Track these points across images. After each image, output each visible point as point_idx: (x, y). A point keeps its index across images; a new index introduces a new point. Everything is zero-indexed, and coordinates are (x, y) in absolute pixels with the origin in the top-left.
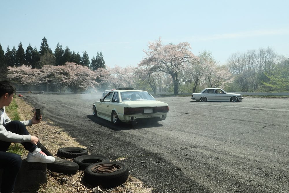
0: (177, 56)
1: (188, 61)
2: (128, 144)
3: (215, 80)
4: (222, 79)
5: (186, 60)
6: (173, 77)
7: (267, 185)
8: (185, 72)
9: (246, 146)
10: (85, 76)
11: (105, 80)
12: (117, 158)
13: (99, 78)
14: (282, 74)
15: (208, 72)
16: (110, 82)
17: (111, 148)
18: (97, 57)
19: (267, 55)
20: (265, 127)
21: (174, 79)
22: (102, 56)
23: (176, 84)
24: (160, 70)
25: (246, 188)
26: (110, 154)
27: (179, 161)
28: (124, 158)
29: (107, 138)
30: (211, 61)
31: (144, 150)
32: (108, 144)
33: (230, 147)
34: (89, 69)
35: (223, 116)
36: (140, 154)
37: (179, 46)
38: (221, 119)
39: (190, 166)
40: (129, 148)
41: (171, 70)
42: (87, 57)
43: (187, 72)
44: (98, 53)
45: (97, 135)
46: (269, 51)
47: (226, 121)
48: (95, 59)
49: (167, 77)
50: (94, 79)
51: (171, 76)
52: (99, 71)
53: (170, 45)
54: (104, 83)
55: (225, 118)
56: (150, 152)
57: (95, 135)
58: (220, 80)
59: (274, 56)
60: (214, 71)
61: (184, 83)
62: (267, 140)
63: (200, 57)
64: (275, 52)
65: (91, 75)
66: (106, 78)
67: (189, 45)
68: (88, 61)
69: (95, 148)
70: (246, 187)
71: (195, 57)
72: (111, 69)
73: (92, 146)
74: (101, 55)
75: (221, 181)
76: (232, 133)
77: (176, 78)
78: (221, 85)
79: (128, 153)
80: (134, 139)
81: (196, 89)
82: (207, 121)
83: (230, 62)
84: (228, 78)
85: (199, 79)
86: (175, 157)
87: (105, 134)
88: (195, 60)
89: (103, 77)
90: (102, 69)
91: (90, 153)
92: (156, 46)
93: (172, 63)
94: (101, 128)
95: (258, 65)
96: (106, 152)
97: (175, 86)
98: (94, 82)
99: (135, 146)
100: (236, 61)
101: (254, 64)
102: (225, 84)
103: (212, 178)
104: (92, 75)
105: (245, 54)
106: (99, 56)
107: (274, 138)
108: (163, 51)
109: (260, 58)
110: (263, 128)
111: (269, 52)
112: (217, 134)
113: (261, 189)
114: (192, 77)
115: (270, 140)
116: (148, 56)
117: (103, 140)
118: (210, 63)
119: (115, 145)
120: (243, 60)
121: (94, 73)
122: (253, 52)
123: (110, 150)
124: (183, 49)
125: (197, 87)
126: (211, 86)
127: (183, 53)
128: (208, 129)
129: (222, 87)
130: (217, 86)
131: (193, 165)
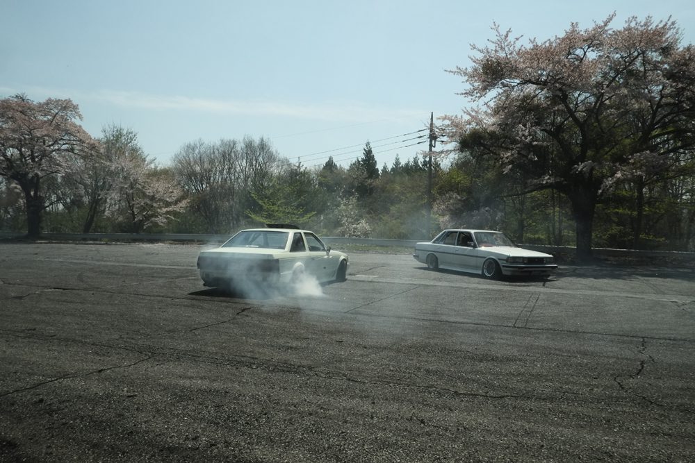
0: (38, 133)
1: (72, 150)
3: (142, 204)
4: (160, 200)
5: (64, 147)
6: (26, 189)
7: (227, 439)
8: (62, 177)
14: (285, 198)
15: (126, 184)
19: (260, 154)
20: (243, 310)
21: (28, 194)
23: (35, 207)
25: (183, 457)
27: (15, 421)
30: (135, 155)
33: (160, 365)
35: (155, 290)
37: (45, 106)
38: (148, 298)
41: (18, 170)
43: (68, 179)
46: (263, 146)
47: (159, 302)
49: (8, 188)
51: (19, 187)
53: (16, 100)
55: (159, 296)
58: (155, 205)
59: (271, 158)
60: (140, 180)
61: (61, 206)
62: (242, 339)
63: (105, 143)
64: (273, 149)
67: (75, 108)
70: (184, 454)
71: (92, 142)
75: (127, 453)
76: (169, 331)
77: (35, 194)
78: (157, 216)
81: (93, 225)
82: (112, 305)
83: (181, 163)
84: (174, 199)
85: (101, 199)
88: (91, 150)
93: (23, 150)
95: (242, 174)
97: (31, 215)
100: (195, 163)
101: (232, 171)
102: (168, 213)
103: (105, 450)
105: (215, 147)
107: (256, 335)
109: (245, 161)
110: (238, 314)
111: (262, 148)
112: (134, 336)
113: (216, 451)
114: (82, 192)
115: (249, 340)
118: (131, 161)
120: (212, 162)
122: (232, 145)
124: (58, 117)
125: (95, 219)
126: (134, 218)
127: (58, 127)
128: (113, 325)
129: (161, 220)
130: (148, 218)
131: (55, 426)
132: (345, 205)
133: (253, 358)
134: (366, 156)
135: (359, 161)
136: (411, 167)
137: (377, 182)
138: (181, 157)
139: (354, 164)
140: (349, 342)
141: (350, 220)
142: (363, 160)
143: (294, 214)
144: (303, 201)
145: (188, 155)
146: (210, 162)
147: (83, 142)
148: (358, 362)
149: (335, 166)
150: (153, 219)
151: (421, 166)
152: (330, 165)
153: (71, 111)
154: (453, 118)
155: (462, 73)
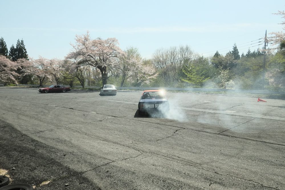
0: (105, 51)
1: (116, 56)
2: (53, 162)
3: (141, 76)
4: (147, 74)
5: (114, 55)
6: (102, 71)
9: (158, 156)
10: (3, 67)
11: (28, 72)
12: (41, 182)
13: (20, 69)
14: (197, 72)
15: (135, 68)
16: (34, 74)
17: (35, 169)
18: (17, 45)
19: (186, 52)
20: (177, 131)
21: (102, 73)
22: (24, 44)
23: (105, 78)
24: (87, 63)
26: (33, 178)
27: (101, 180)
28: (48, 182)
29: (30, 155)
31: (69, 168)
32: (32, 164)
33: (145, 158)
34: (8, 59)
36: (65, 174)
37: (107, 41)
39: (110, 184)
40: (54, 168)
41: (99, 65)
42: (5, 45)
44: (18, 41)
45: (19, 152)
46: (187, 49)
48: (15, 47)
49: (96, 70)
50: (14, 70)
51: (99, 70)
52: (20, 61)
53: (98, 39)
54: (26, 75)
56: (74, 171)
57: (17, 152)
58: (145, 76)
59: (191, 53)
60: (140, 67)
63: (127, 53)
65: (9, 65)
66: (28, 70)
67: (117, 40)
68: (6, 49)
69: (17, 170)
71: (123, 53)
72: (34, 61)
73: (13, 169)
74: (22, 43)
76: (149, 141)
77: (105, 73)
78: (146, 80)
79: (52, 174)
80: (59, 154)
81: (124, 84)
82: (130, 125)
83: (155, 57)
84: (152, 73)
85: (126, 74)
86: (97, 175)
87: (28, 150)
88: (123, 56)
89: (25, 69)
90: (24, 60)
91: (11, 179)
92: (83, 40)
93: (101, 57)
94: (23, 141)
95: (179, 60)
96: (29, 176)
97: (103, 81)
98: (14, 73)
99: (60, 165)
100: (160, 56)
101: (175, 59)
102: (150, 79)
104: (11, 65)
105: (168, 50)
106: (20, 45)
108: (91, 45)
109: (180, 55)
110: (174, 133)
112: (137, 142)
116: (75, 50)
117: (26, 159)
118: (136, 59)
119: (39, 165)
120: (167, 56)
121: (13, 63)
122: (175, 49)
123: (34, 172)
124: (111, 44)
125: (124, 81)
126: (138, 81)
127: (111, 48)
128: (130, 136)
129: (148, 82)
130: (143, 81)
131: (112, 183)
132: (223, 74)
133: (179, 157)
134: (234, 50)
135: (230, 52)
136: (256, 53)
137: (238, 61)
138: (155, 55)
139: (228, 53)
140: (218, 152)
141: (225, 80)
142: (232, 52)
143: (200, 78)
144: (204, 73)
145: (157, 53)
146: (166, 56)
147: (120, 53)
148: (220, 163)
149: (219, 55)
150: (145, 82)
151: (261, 52)
152: (217, 55)
153: (115, 42)
154: (277, 33)
155: (281, 13)
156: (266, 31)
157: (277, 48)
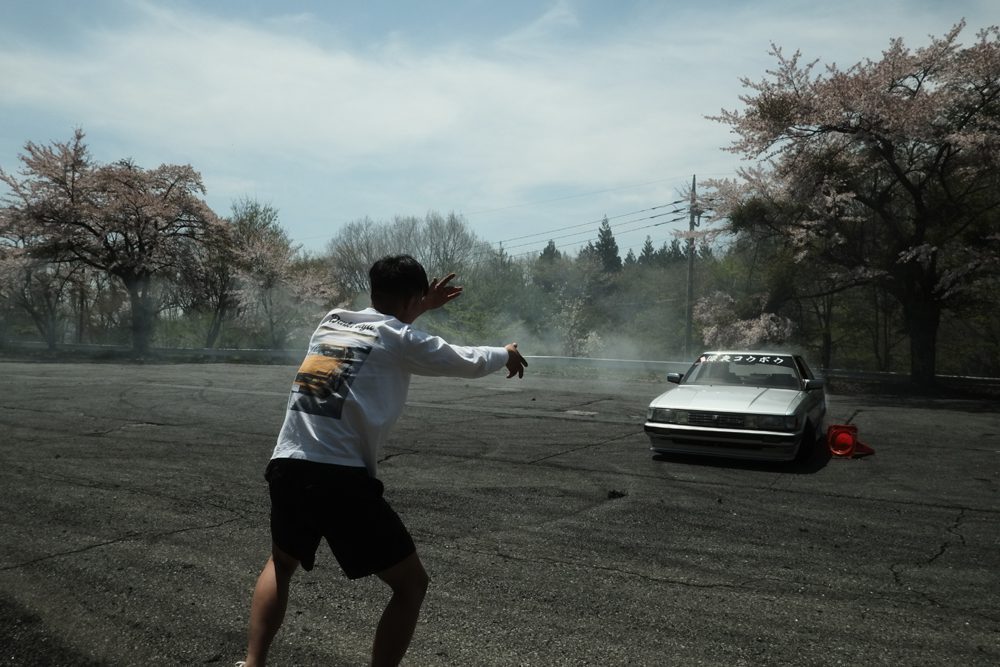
0: (147, 212)
1: (193, 235)
3: (283, 309)
6: (131, 288)
15: (262, 280)
19: (449, 238)
20: (388, 457)
21: (134, 295)
24: (75, 256)
30: (273, 241)
37: (157, 176)
41: (122, 263)
46: (453, 226)
53: (120, 167)
59: (465, 242)
60: (282, 275)
61: (180, 311)
63: (236, 225)
64: (469, 230)
67: (196, 177)
71: (219, 223)
77: (144, 295)
81: (219, 337)
83: (340, 251)
85: (229, 302)
88: (217, 234)
92: (59, 164)
93: (129, 234)
100: (360, 250)
105: (388, 228)
111: (453, 229)
118: (269, 248)
122: (411, 225)
124: (174, 190)
125: (222, 329)
126: (272, 329)
132: (567, 310)
134: (603, 239)
135: (592, 247)
136: (669, 254)
137: (617, 278)
138: (340, 243)
139: (585, 251)
141: (574, 332)
142: (598, 245)
144: (506, 304)
145: (350, 241)
146: (381, 249)
147: (207, 224)
149: (558, 253)
151: (682, 252)
152: (550, 253)
153: (191, 181)
154: (722, 183)
155: (730, 119)
156: (694, 179)
157: (724, 229)
